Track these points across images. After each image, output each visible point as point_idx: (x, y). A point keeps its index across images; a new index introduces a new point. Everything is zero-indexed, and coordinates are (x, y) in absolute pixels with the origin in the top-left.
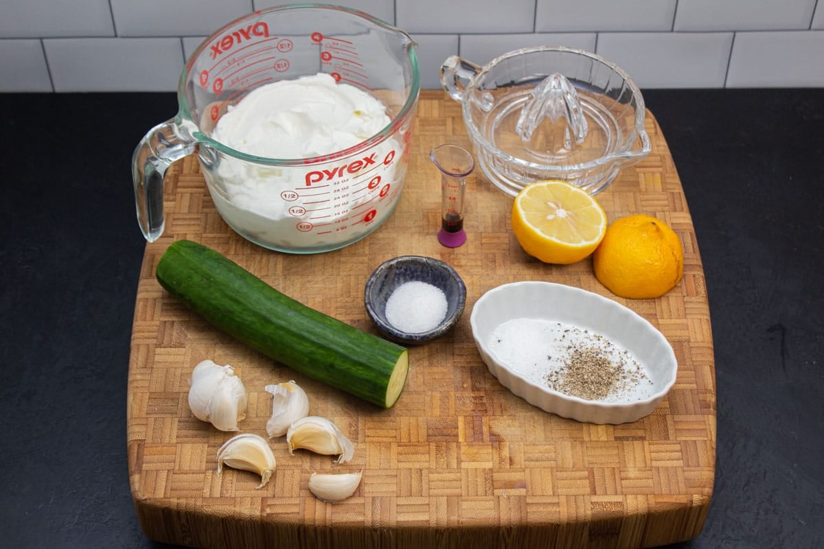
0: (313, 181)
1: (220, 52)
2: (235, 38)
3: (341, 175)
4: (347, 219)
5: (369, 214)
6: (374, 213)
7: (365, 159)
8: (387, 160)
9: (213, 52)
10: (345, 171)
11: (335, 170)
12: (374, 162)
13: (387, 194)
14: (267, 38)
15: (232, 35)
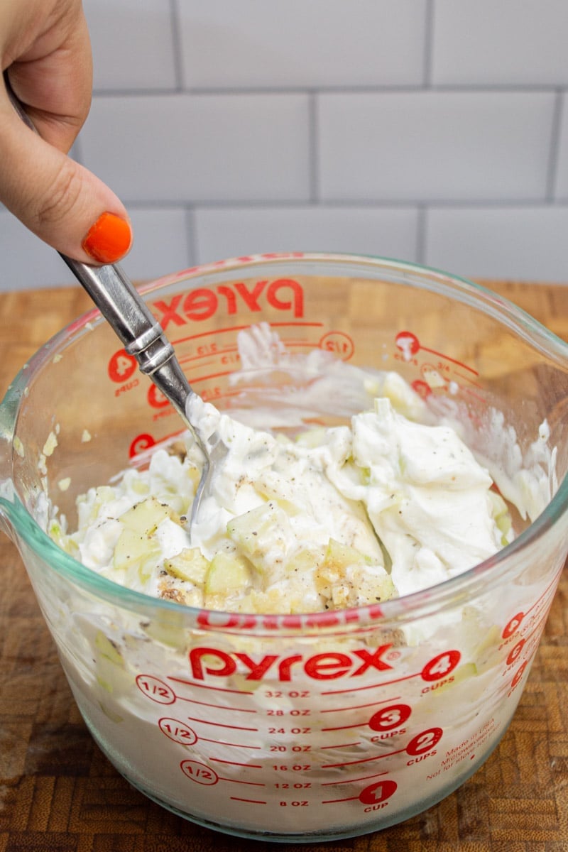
0: (210, 672)
1: (180, 322)
2: (223, 301)
3: (284, 676)
4: (308, 785)
5: (374, 786)
6: (389, 788)
7: (360, 653)
8: (433, 671)
9: (161, 315)
10: (297, 669)
11: (268, 660)
12: (388, 667)
13: (430, 751)
14: (299, 320)
15: (215, 291)
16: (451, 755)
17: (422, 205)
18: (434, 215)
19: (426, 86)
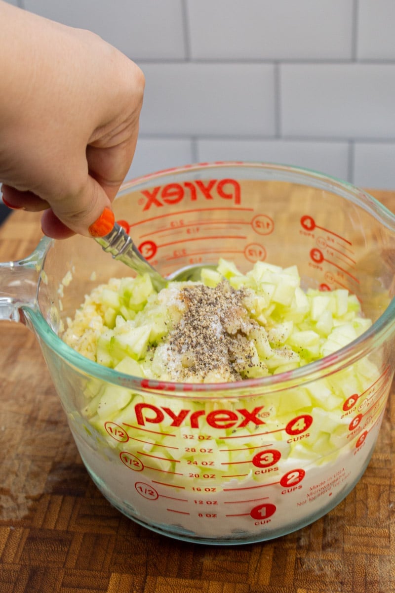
0: (148, 420)
1: (159, 204)
3: (194, 425)
4: (215, 503)
5: (260, 507)
6: (271, 509)
7: (243, 412)
8: (294, 428)
9: (146, 200)
10: (202, 420)
11: (183, 413)
12: (262, 423)
13: (297, 485)
14: (237, 206)
15: (183, 185)
16: (314, 491)
17: (351, 141)
18: (359, 147)
19: (354, 60)
